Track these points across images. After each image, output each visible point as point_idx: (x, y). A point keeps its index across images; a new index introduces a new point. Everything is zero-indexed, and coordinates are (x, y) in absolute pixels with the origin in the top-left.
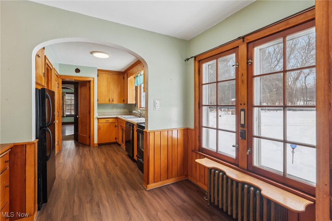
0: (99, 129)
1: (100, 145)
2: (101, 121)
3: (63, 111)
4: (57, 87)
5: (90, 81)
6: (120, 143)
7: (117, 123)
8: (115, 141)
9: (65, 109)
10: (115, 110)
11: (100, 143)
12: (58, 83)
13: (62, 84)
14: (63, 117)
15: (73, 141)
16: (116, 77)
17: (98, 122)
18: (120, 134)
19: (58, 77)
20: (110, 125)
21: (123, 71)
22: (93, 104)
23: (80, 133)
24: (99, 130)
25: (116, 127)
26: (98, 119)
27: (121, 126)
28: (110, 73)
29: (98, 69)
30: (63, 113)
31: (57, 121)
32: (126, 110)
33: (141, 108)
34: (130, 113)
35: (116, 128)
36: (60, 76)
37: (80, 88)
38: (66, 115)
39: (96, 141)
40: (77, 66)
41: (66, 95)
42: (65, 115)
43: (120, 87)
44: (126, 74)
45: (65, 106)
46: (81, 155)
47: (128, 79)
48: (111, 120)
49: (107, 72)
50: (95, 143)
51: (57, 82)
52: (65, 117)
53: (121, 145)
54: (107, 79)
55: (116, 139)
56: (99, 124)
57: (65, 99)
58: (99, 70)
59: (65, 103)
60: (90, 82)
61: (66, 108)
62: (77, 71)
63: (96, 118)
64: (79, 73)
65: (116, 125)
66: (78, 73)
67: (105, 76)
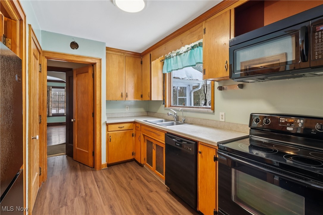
0: (109, 140)
1: (109, 165)
2: (111, 128)
3: (49, 109)
4: (38, 70)
5: (95, 64)
6: (142, 163)
7: (134, 130)
8: (131, 157)
9: (50, 107)
10: (128, 110)
11: (109, 163)
12: (40, 65)
13: (48, 70)
14: (49, 116)
15: (65, 156)
16: (131, 60)
17: (107, 130)
18: (142, 148)
19: (40, 53)
20: (125, 133)
21: (141, 52)
22: (99, 102)
23: (76, 146)
24: (109, 142)
25: (133, 136)
26: (107, 125)
27: (144, 135)
28: (122, 54)
29: (106, 47)
30: (49, 112)
31: (37, 137)
32: (142, 110)
33: (170, 106)
34: (149, 113)
35: (134, 138)
36: (44, 52)
37: (77, 76)
38: (53, 114)
39: (104, 161)
40: (73, 38)
41: (53, 89)
42: (51, 115)
43: (136, 76)
44: (149, 55)
45: (50, 103)
46: (84, 195)
47: (152, 63)
48: (126, 126)
49: (118, 52)
50: (102, 164)
51: (38, 61)
52: (50, 116)
53: (145, 166)
54: (119, 63)
55: (133, 154)
56: (109, 132)
57: (50, 94)
58: (108, 49)
59: (51, 99)
60: (93, 65)
61: (52, 106)
62: (74, 45)
63: (104, 124)
64: (77, 49)
65: (134, 133)
66: (75, 50)
67: (116, 59)
